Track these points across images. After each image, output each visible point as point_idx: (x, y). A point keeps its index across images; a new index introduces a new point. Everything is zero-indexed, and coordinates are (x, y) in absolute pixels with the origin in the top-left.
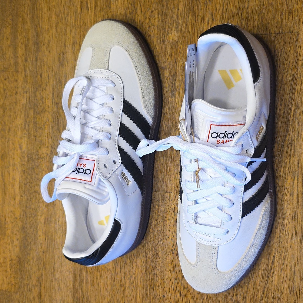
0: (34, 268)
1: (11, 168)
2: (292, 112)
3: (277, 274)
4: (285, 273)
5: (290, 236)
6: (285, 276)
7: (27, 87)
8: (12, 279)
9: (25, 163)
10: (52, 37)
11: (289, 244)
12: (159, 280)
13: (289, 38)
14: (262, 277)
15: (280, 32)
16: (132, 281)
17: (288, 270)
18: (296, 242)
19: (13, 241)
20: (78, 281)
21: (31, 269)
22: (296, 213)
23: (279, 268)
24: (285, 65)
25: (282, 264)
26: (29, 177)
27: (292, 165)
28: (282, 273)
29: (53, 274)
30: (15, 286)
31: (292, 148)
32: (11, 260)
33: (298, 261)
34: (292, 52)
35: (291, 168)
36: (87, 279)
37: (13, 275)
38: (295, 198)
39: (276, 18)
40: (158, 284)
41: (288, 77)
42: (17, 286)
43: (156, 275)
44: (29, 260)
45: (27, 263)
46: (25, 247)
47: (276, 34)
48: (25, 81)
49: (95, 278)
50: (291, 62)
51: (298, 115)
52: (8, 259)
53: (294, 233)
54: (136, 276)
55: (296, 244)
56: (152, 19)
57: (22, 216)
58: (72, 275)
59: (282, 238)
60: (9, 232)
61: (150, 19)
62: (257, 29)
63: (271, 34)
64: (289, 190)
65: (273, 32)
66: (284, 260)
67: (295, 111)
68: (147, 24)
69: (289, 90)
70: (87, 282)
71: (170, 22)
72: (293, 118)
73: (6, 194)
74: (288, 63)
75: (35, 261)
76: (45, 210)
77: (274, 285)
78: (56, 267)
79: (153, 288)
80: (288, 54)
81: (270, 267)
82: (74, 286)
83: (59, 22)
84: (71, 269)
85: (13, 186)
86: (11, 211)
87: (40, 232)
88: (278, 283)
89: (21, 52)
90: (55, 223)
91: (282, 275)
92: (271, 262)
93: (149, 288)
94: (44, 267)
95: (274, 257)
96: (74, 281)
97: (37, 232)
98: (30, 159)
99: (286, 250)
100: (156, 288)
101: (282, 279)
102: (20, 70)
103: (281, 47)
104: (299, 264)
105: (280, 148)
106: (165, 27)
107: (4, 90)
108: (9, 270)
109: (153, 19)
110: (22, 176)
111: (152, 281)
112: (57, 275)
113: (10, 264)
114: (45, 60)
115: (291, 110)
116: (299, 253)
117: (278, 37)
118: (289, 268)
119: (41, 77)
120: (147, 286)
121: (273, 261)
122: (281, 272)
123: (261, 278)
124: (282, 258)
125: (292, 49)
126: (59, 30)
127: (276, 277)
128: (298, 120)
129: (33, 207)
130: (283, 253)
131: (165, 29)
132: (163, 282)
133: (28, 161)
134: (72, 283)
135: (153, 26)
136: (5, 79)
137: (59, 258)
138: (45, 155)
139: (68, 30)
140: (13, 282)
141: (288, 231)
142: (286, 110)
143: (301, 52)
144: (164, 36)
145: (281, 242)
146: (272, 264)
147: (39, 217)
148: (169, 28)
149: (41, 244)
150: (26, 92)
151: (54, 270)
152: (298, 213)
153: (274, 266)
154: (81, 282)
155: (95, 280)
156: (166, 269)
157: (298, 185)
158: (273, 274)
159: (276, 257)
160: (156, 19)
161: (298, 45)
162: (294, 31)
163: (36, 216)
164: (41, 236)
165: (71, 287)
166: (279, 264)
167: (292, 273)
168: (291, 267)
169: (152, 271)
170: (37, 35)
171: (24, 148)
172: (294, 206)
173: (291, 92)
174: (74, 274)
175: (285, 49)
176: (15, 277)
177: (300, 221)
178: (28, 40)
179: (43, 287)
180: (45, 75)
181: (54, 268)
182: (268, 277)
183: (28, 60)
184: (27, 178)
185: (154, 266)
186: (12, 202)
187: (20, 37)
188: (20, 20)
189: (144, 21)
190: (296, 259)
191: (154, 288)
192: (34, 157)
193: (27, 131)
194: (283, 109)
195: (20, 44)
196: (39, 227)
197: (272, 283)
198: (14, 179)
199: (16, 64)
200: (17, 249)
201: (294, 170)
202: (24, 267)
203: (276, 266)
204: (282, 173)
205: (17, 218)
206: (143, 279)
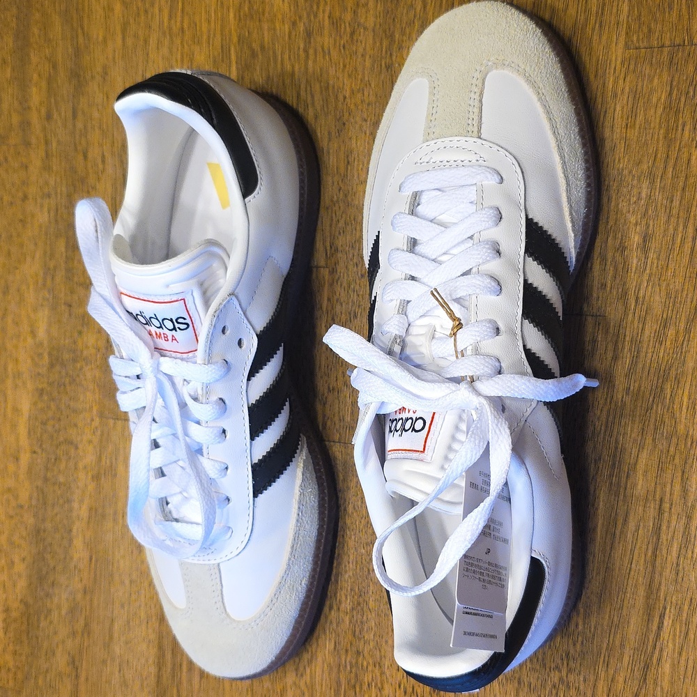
0: (63, 632)
1: (9, 382)
3: (669, 661)
4: (691, 658)
7: (52, 183)
8: (8, 657)
9: (43, 371)
10: (114, 58)
12: (370, 668)
14: (630, 668)
15: (686, 42)
19: (13, 563)
20: (169, 666)
21: (56, 633)
23: (675, 645)
25: (682, 635)
26: (53, 405)
28: (684, 657)
29: (107, 646)
30: (15, 673)
32: (7, 610)
37: (11, 647)
39: (676, 6)
40: (367, 678)
42: (20, 676)
43: (361, 657)
44: (49, 611)
45: (46, 618)
46: (41, 579)
47: (674, 46)
48: (47, 168)
56: (359, 11)
57: (34, 502)
58: (153, 651)
59: (684, 568)
61: (355, 13)
62: (627, 33)
63: (663, 46)
65: (667, 43)
66: (688, 624)
68: (347, 24)
71: (405, 18)
75: (64, 612)
76: (91, 487)
77: (662, 688)
78: (116, 627)
79: (354, 687)
81: (651, 640)
82: (159, 678)
83: (132, 21)
84: (152, 636)
85: (14, 426)
86: (9, 490)
87: (78, 543)
88: (672, 683)
89: (36, 96)
90: (115, 520)
91: (683, 662)
92: (655, 628)
93: (343, 687)
94: (87, 630)
95: (662, 617)
96: (160, 665)
97: (71, 541)
98: (56, 361)
100: (361, 688)
101: (682, 672)
102: (34, 141)
103: (687, 79)
105: (681, 339)
106: (394, 32)
109: (364, 10)
110: (35, 404)
111: (351, 672)
112: (117, 649)
113: (4, 620)
114: (96, 115)
117: (680, 54)
119: (85, 157)
120: (339, 683)
121: (660, 627)
122: (680, 654)
123: (629, 671)
124: (684, 618)
126: (130, 42)
127: (667, 667)
129: (61, 479)
130: (686, 607)
131: (392, 36)
132: (378, 674)
133: (52, 366)
134: (153, 670)
135: (362, 30)
137: (123, 606)
138: (93, 351)
139: (153, 42)
140: (11, 664)
144: (391, 55)
145: (680, 579)
146: (658, 635)
147: (76, 505)
148: (403, 33)
149: (80, 571)
150: (49, 196)
151: (111, 637)
153: (661, 639)
156: (386, 642)
158: (659, 660)
159: (667, 617)
160: (371, 12)
163: (69, 501)
164: (79, 551)
165: (153, 679)
166: (674, 635)
169: (351, 644)
170: (78, 53)
171: (41, 333)
174: (160, 648)
176: (15, 653)
178: (55, 67)
179: (82, 679)
180: (94, 153)
181: (111, 630)
182: (647, 667)
183: (55, 116)
184: (49, 407)
185: (357, 633)
186: (12, 467)
187: (34, 58)
188: (37, 16)
189: (340, 18)
191: (358, 689)
192: (66, 356)
193: (49, 292)
194: (690, 239)
195: (35, 76)
196: (74, 530)
197: (655, 683)
198: (16, 410)
199: (25, 125)
200: (22, 583)
202: (39, 627)
203: (666, 638)
204: (685, 403)
205: (21, 507)
206: (329, 666)
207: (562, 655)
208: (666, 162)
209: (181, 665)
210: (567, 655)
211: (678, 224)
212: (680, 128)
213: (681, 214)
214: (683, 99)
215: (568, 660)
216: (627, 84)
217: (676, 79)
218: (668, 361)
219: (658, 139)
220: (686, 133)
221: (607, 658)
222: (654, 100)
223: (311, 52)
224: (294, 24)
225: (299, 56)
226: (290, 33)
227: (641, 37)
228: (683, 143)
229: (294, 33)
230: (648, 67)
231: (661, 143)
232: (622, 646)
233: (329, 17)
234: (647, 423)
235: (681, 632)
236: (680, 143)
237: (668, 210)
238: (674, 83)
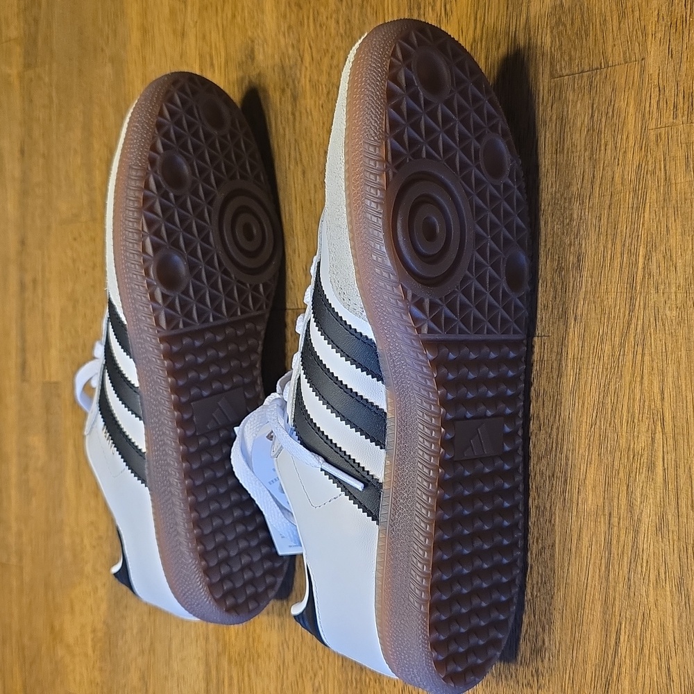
0: (135, 650)
2: (641, 260)
3: (627, 678)
4: (648, 675)
5: (652, 577)
6: (647, 682)
8: (97, 673)
11: (651, 599)
12: (372, 683)
13: (624, 77)
14: (593, 683)
15: (603, 64)
16: (317, 684)
17: (654, 667)
18: (668, 593)
19: (97, 588)
20: (215, 681)
21: (129, 651)
22: (662, 517)
23: (632, 661)
24: (618, 145)
25: (638, 650)
27: (647, 395)
28: (641, 674)
29: (168, 662)
30: (102, 687)
31: (646, 351)
32: (94, 631)
33: (676, 641)
34: (631, 110)
35: (647, 404)
36: (231, 678)
37: (98, 664)
38: (660, 479)
39: (591, 32)
41: (626, 173)
42: (105, 690)
44: (125, 631)
45: (122, 638)
47: (593, 70)
49: (246, 674)
50: (631, 137)
51: (654, 267)
52: (89, 629)
53: (662, 571)
54: (325, 673)
55: (669, 599)
56: (332, 72)
58: (202, 668)
59: (635, 583)
60: (88, 568)
61: (329, 74)
62: (551, 63)
63: (582, 72)
64: (644, 459)
65: (587, 68)
66: (642, 639)
67: (648, 258)
69: (630, 206)
70: (230, 685)
72: (644, 276)
73: (81, 486)
74: (625, 137)
75: (135, 631)
78: (174, 647)
80: (623, 115)
81: (610, 657)
84: (201, 654)
86: (92, 523)
91: (640, 680)
92: (613, 643)
94: (152, 649)
95: (618, 633)
96: (208, 682)
99: (646, 615)
101: (640, 690)
103: (606, 100)
104: (679, 651)
105: (617, 354)
107: (74, 261)
108: (90, 652)
109: (336, 72)
111: (357, 688)
112: (175, 666)
113: (93, 639)
115: (637, 255)
116: (676, 623)
117: (598, 77)
118: (654, 660)
121: (617, 643)
122: (637, 670)
123: (592, 687)
124: (638, 634)
125: (632, 103)
128: (655, 279)
130: (640, 623)
132: (379, 689)
134: (203, 685)
136: (75, 239)
140: (98, 680)
141: (647, 566)
142: (625, 255)
143: (652, 108)
145: (632, 595)
146: (616, 652)
151: (170, 655)
152: (670, 517)
153: (619, 654)
154: (220, 683)
155: (246, 679)
157: (665, 445)
158: (619, 674)
161: (644, 92)
162: (633, 59)
167: (664, 677)
168: (660, 659)
172: (658, 499)
173: (634, 211)
174: (207, 664)
175: (616, 106)
176: (101, 670)
177: (676, 538)
181: (170, 648)
182: (608, 683)
187: (96, 146)
188: (97, 109)
189: (318, 81)
190: (671, 639)
194: (619, 255)
195: (98, 161)
200: (104, 606)
201: (653, 407)
202: (117, 646)
203: (623, 655)
204: (625, 417)
205: (100, 538)
206: (339, 681)
207: (532, 672)
208: (592, 182)
209: (223, 682)
210: (537, 671)
211: (607, 241)
212: (603, 148)
213: (609, 231)
214: (604, 120)
215: (538, 676)
216: (554, 111)
217: (597, 101)
218: (607, 376)
219: (584, 160)
220: (609, 151)
221: (571, 675)
222: (579, 124)
223: (297, 114)
224: (283, 91)
225: (288, 119)
226: (281, 99)
227: (563, 66)
228: (606, 162)
229: (283, 99)
230: (571, 94)
231: (587, 164)
232: (584, 662)
233: (310, 81)
234: (592, 438)
235: (636, 647)
236: (604, 163)
237: (597, 229)
238: (595, 106)
